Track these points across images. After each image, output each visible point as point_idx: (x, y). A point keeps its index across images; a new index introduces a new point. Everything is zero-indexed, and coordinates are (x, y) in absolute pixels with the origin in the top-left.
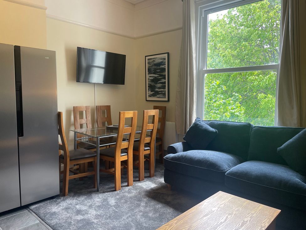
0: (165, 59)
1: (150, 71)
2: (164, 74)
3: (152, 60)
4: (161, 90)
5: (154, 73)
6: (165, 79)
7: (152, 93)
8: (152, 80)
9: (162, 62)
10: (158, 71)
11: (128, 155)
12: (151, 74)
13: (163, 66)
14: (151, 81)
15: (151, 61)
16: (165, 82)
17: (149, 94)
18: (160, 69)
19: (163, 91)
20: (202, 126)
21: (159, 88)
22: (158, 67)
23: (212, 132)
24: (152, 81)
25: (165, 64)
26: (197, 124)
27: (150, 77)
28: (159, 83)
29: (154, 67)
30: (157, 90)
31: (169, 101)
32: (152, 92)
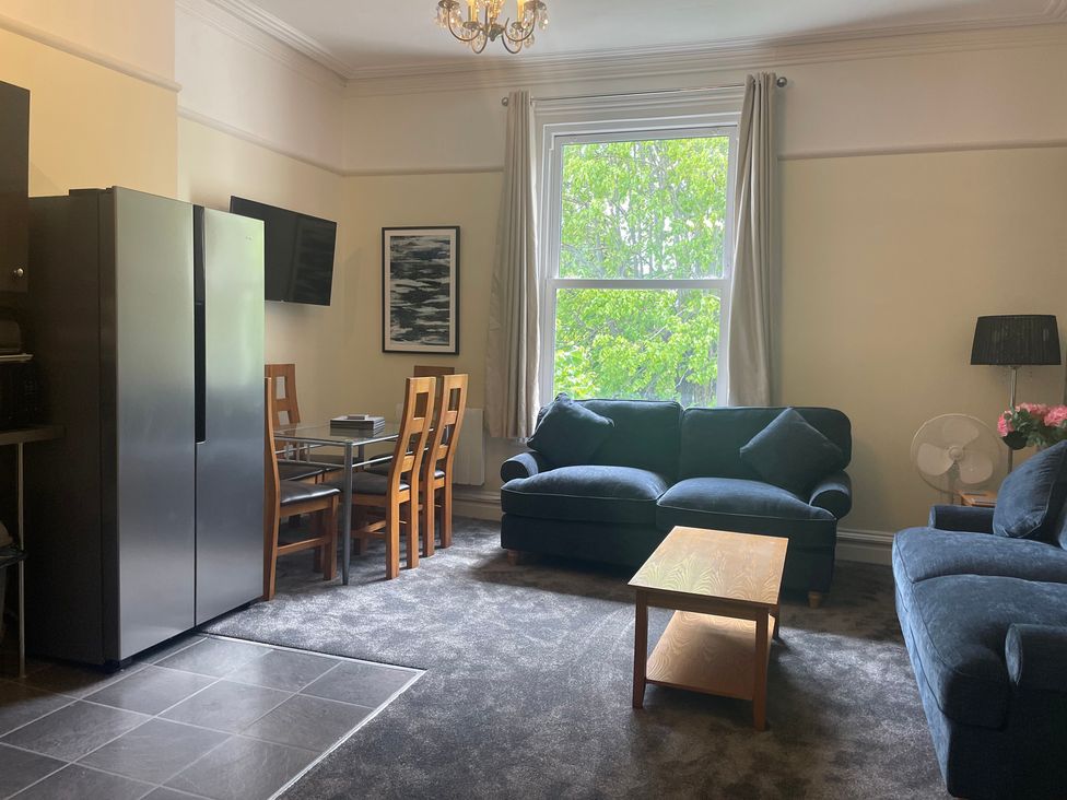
0: (448, 242)
1: (397, 271)
2: (443, 281)
3: (407, 241)
4: (433, 323)
5: (411, 277)
6: (448, 295)
7: (404, 331)
8: (403, 294)
9: (440, 249)
10: (425, 272)
11: (410, 488)
12: (402, 278)
13: (442, 261)
14: (401, 299)
15: (401, 242)
16: (448, 302)
17: (394, 334)
18: (430, 267)
19: (442, 327)
20: (576, 412)
21: (429, 318)
22: (426, 262)
23: (602, 425)
24: (405, 297)
25: (449, 257)
26: (566, 409)
27: (398, 286)
28: (428, 305)
29: (412, 261)
30: (420, 322)
31: (457, 353)
32: (402, 327)
